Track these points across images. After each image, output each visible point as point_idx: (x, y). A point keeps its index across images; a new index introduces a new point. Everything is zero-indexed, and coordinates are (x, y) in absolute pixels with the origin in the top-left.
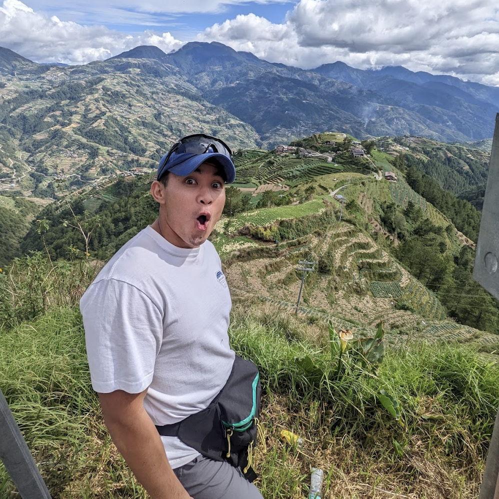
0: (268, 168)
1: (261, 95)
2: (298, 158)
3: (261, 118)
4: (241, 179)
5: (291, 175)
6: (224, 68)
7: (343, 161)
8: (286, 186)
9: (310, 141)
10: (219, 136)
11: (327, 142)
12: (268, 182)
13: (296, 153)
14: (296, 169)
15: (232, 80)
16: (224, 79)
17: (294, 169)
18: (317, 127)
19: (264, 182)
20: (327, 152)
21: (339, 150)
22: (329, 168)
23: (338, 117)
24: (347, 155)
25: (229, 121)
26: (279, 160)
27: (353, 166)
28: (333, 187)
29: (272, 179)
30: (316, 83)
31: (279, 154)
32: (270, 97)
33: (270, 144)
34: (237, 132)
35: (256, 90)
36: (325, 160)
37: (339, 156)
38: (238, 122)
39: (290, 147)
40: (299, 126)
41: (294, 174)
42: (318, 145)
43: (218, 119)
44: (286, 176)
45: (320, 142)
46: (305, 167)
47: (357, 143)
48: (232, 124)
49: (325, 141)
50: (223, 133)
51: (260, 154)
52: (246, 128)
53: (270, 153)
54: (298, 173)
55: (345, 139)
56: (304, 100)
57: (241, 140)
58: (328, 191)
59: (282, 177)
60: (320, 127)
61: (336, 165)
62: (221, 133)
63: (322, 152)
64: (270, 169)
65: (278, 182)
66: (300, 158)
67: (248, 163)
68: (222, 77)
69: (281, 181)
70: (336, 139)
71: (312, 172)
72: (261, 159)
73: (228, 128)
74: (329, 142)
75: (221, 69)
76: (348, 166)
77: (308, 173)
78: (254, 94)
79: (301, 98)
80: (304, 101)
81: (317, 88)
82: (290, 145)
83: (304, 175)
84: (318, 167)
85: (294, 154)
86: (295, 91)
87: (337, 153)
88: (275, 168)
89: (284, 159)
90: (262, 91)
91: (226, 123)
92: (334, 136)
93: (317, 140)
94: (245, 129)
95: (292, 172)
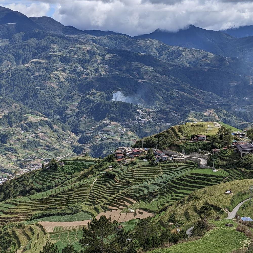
0: (106, 186)
1: (73, 76)
2: (152, 164)
3: (77, 110)
4: (64, 207)
5: (146, 191)
6: (11, 42)
7: (225, 163)
8: (141, 211)
9: (167, 137)
10: (11, 142)
11: (193, 137)
12: (109, 207)
13: (148, 157)
14: (152, 181)
15: (25, 59)
16: (13, 57)
17: (149, 182)
18: (165, 117)
19: (103, 208)
20: (196, 151)
21: (214, 147)
22: (205, 175)
23: (194, 99)
24: (229, 154)
25: (26, 118)
26: (122, 170)
27: (243, 170)
28: (228, 205)
29: (116, 202)
30: (155, 53)
31: (120, 162)
32: (86, 78)
33: (94, 147)
34: (40, 135)
35: (64, 70)
36: (196, 165)
37: (217, 156)
38: (40, 119)
39: (136, 149)
40: (137, 117)
41: (151, 190)
42: (180, 143)
43: (8, 117)
44: (138, 195)
45: (181, 137)
46: (166, 177)
47: (239, 134)
48: (31, 122)
49: (190, 135)
50: (19, 137)
51: (87, 164)
52: (55, 127)
53: (105, 161)
54: (156, 188)
55: (220, 130)
56: (139, 79)
57: (47, 146)
58: (222, 212)
59: (131, 197)
60: (170, 116)
61: (216, 170)
62: (14, 138)
63: (188, 152)
64: (109, 186)
65: (126, 206)
66: (156, 165)
67: (70, 180)
68: (9, 55)
69: (132, 203)
70: (206, 130)
71: (180, 184)
72: (92, 172)
73: (26, 129)
74: (197, 136)
75: (7, 43)
76: (235, 170)
77: (173, 187)
78: (63, 75)
79: (134, 76)
80: (140, 81)
81: (156, 61)
82: (135, 147)
83: (168, 191)
84: (188, 177)
85: (144, 160)
86: (124, 68)
87: (212, 152)
88: (117, 184)
89: (130, 168)
90: (74, 71)
91: (21, 121)
92: (202, 126)
93: (177, 135)
94: (52, 128)
95: (148, 188)
